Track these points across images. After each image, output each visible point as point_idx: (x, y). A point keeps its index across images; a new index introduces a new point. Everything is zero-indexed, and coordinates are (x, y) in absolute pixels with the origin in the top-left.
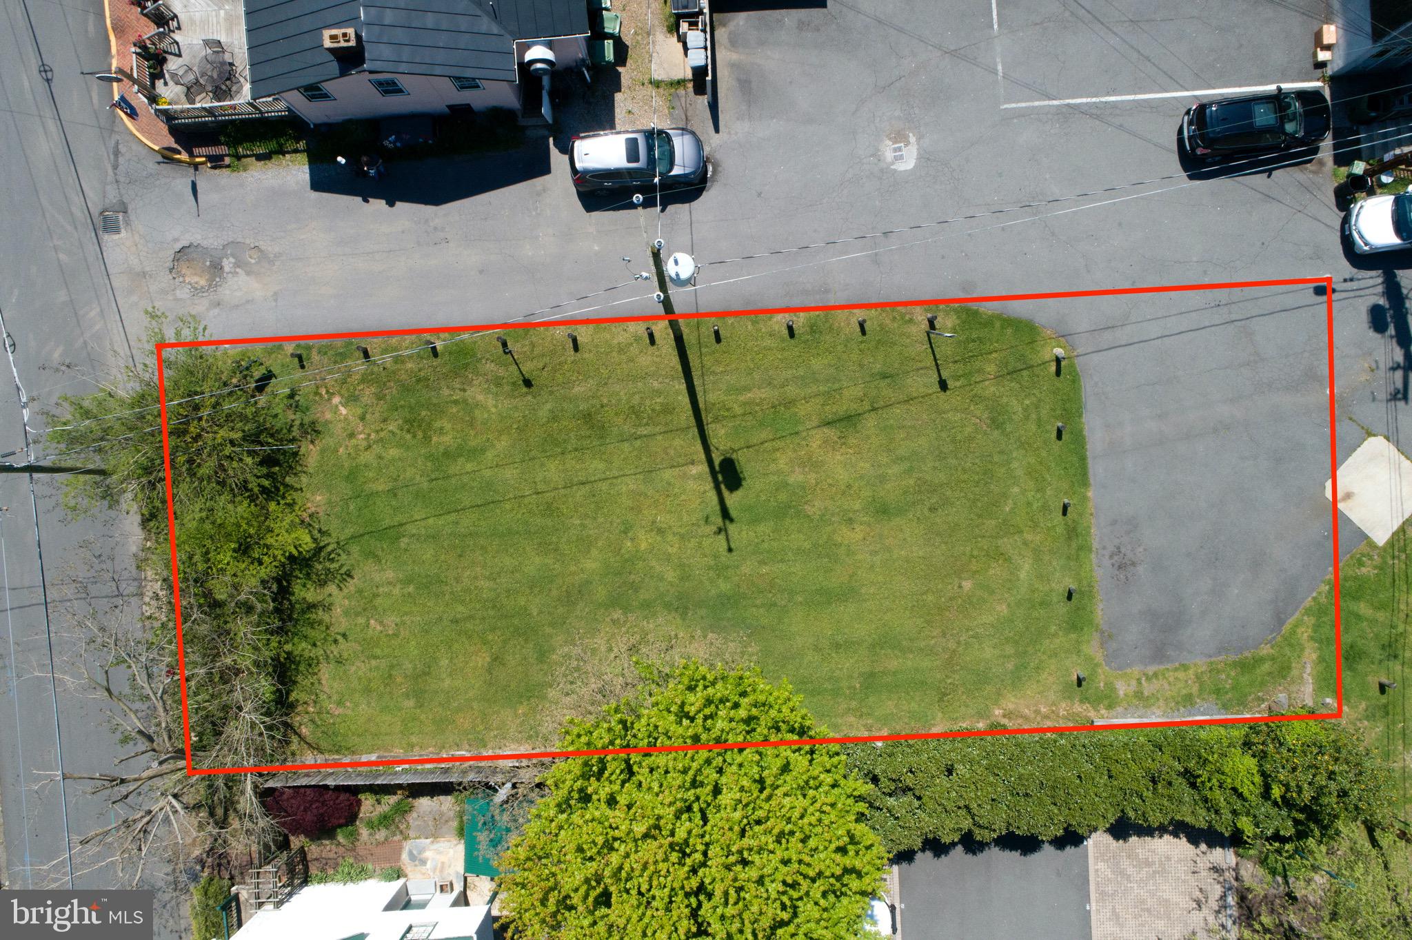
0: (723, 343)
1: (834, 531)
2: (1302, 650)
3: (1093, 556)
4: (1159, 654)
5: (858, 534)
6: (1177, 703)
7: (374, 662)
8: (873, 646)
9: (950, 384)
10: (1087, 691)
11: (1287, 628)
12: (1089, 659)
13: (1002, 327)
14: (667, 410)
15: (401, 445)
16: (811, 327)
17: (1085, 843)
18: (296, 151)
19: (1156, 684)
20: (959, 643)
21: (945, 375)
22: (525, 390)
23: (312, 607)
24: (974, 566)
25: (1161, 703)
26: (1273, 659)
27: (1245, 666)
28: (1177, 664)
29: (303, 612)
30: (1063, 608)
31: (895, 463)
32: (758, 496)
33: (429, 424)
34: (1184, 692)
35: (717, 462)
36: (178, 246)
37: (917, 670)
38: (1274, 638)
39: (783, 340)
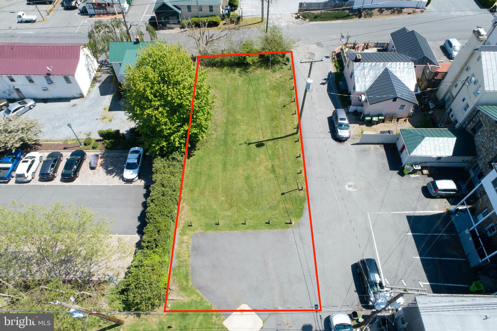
0: (295, 143)
1: (242, 167)
2: (189, 297)
3: (228, 231)
4: (194, 249)
9: (283, 196)
10: (187, 227)
11: (197, 291)
12: (196, 229)
13: (300, 209)
14: (277, 133)
15: (270, 86)
16: (299, 162)
17: (137, 234)
18: (337, 70)
19: (185, 248)
20: (207, 195)
21: (286, 194)
23: (234, 71)
24: (229, 200)
25: (179, 248)
26: (187, 286)
28: (190, 254)
30: (213, 222)
31: (260, 181)
32: (253, 150)
33: (275, 90)
34: (181, 256)
36: (314, 53)
37: (200, 184)
38: (194, 286)
39: (295, 155)
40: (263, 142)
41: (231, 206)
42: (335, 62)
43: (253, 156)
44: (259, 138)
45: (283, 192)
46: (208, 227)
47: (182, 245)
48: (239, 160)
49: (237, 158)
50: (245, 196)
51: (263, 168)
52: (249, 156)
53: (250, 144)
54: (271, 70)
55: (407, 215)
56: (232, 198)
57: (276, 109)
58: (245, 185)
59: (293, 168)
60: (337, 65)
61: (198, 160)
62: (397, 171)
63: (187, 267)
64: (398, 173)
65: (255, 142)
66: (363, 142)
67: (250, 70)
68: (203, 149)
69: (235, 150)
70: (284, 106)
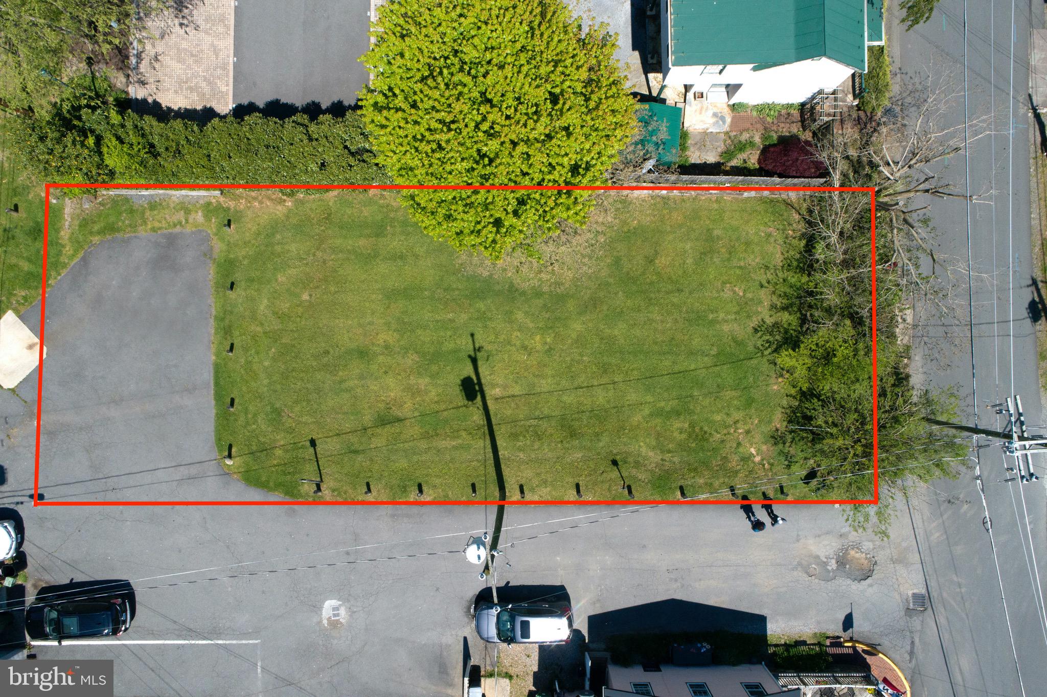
0: (470, 483)
1: (398, 341)
2: (70, 238)
3: (214, 313)
4: (172, 240)
5: (382, 338)
6: (161, 204)
7: (742, 264)
8: (376, 256)
9: (308, 444)
10: (224, 216)
11: (81, 254)
12: (222, 239)
13: (268, 481)
14: (514, 436)
15: (711, 423)
16: (405, 491)
17: (234, 106)
18: (776, 645)
19: (175, 219)
20: (314, 255)
21: (312, 450)
22: (618, 458)
23: (785, 308)
24: (300, 310)
25: (172, 205)
26: (91, 233)
27: (111, 228)
28: (159, 232)
29: (791, 305)
30: (238, 276)
31: (352, 388)
32: (452, 370)
33: (690, 436)
34: (155, 212)
35: (479, 398)
36: (869, 581)
37: (345, 237)
38: (89, 248)
39: (427, 482)
41: (283, 317)
42: (820, 644)
45: (318, 442)
46: (227, 265)
47: (183, 212)
48: (419, 332)
49: (426, 328)
51: (393, 394)
54: (783, 429)
57: (605, 439)
58: (343, 350)
59: (386, 474)
60: (802, 648)
63: (131, 227)
65: (481, 375)
69: (452, 322)
70: (615, 463)
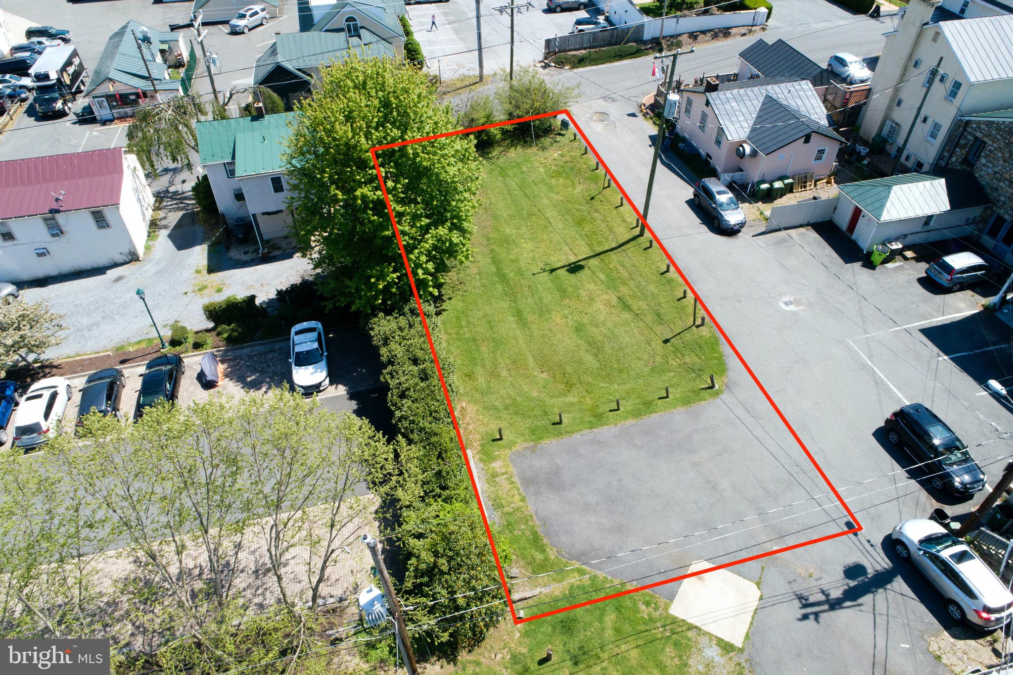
0: (646, 251)
2: (560, 581)
4: (527, 482)
5: (560, 321)
6: (495, 499)
9: (669, 344)
10: (489, 445)
12: (514, 442)
13: (715, 358)
14: (599, 243)
15: (546, 171)
19: (506, 485)
22: (588, 199)
24: (558, 376)
28: (524, 494)
31: (609, 329)
32: (566, 280)
33: (559, 177)
34: (504, 502)
36: (606, 112)
37: (483, 360)
38: (564, 556)
40: (581, 263)
41: (569, 386)
42: (651, 118)
43: (570, 289)
44: (569, 259)
45: (664, 339)
46: (536, 434)
47: (497, 479)
48: (545, 301)
49: (540, 298)
50: (590, 360)
51: (601, 307)
52: (563, 293)
53: (552, 271)
54: (537, 148)
55: (920, 328)
56: (564, 370)
57: (579, 207)
58: (580, 342)
59: (665, 294)
60: (657, 122)
61: (458, 318)
62: (860, 263)
63: (527, 521)
64: (864, 266)
65: (563, 265)
66: (772, 228)
67: (494, 155)
68: (459, 297)
69: (529, 287)
70: (592, 198)
